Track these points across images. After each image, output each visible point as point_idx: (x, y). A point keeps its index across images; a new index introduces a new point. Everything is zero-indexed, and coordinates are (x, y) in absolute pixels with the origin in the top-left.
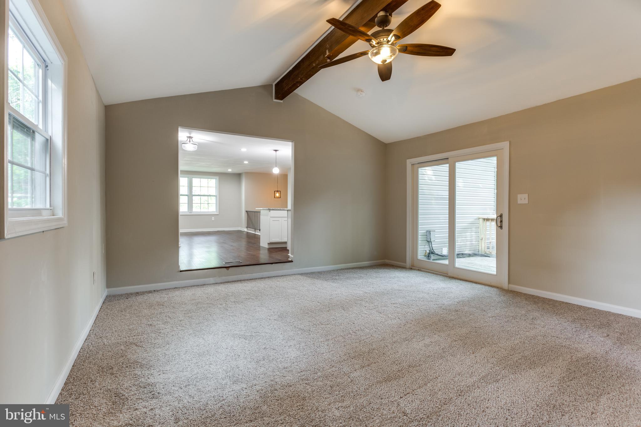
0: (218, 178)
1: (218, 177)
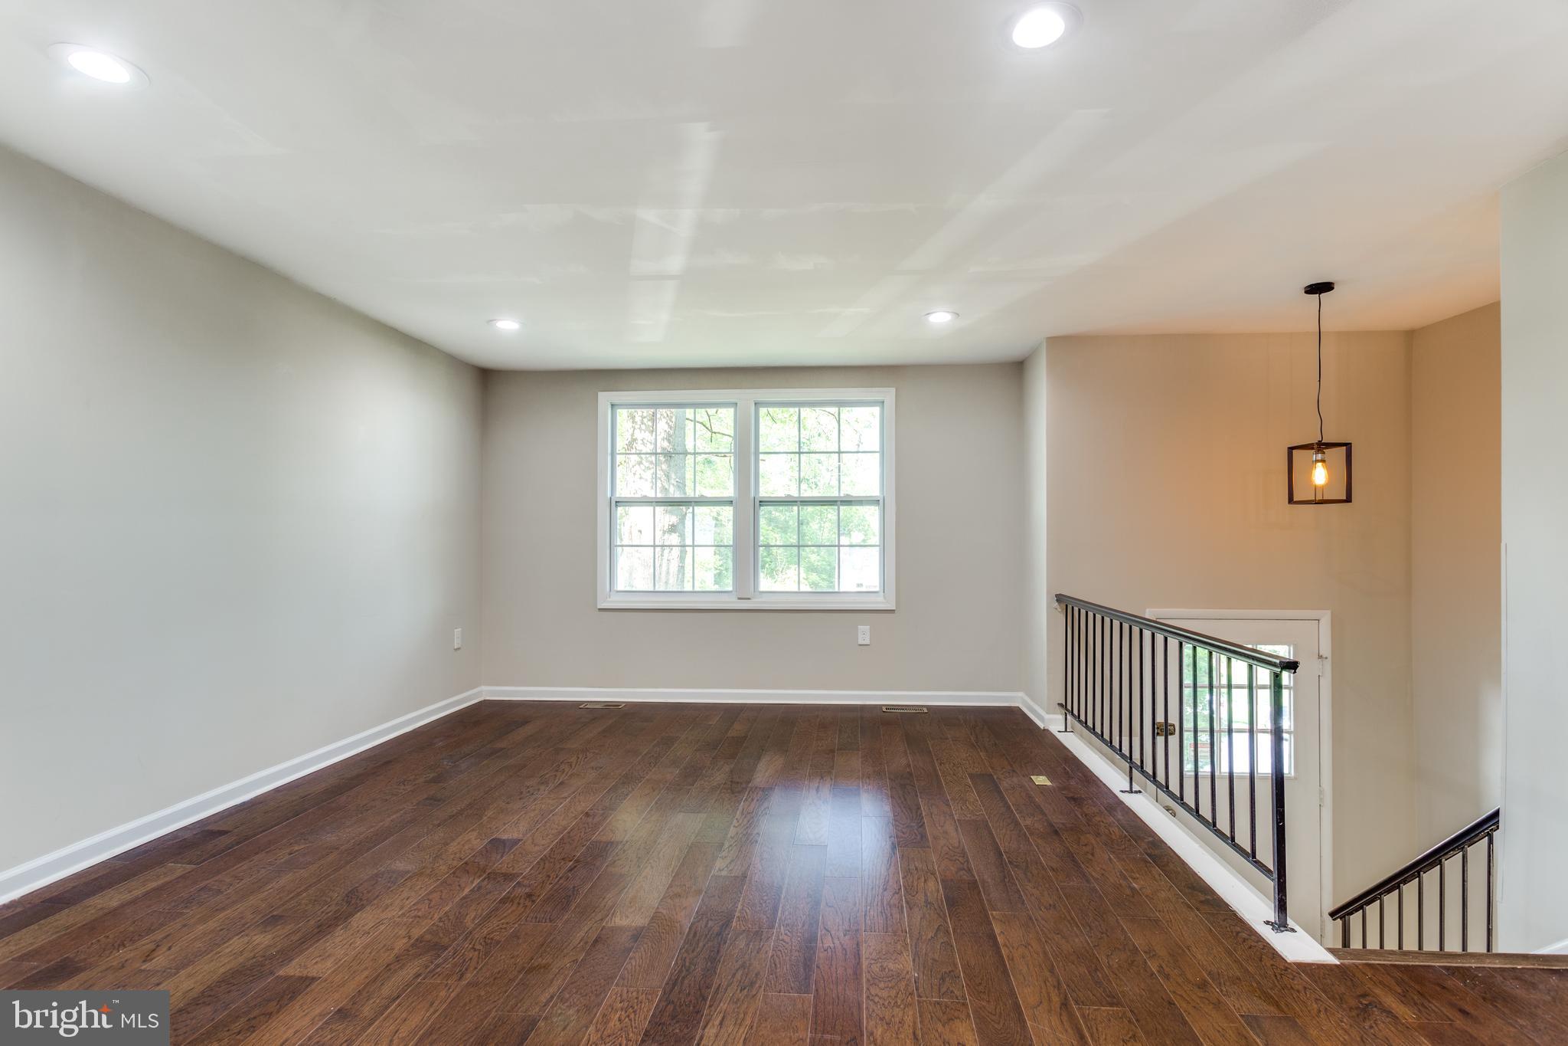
0: (889, 394)
1: (893, 390)
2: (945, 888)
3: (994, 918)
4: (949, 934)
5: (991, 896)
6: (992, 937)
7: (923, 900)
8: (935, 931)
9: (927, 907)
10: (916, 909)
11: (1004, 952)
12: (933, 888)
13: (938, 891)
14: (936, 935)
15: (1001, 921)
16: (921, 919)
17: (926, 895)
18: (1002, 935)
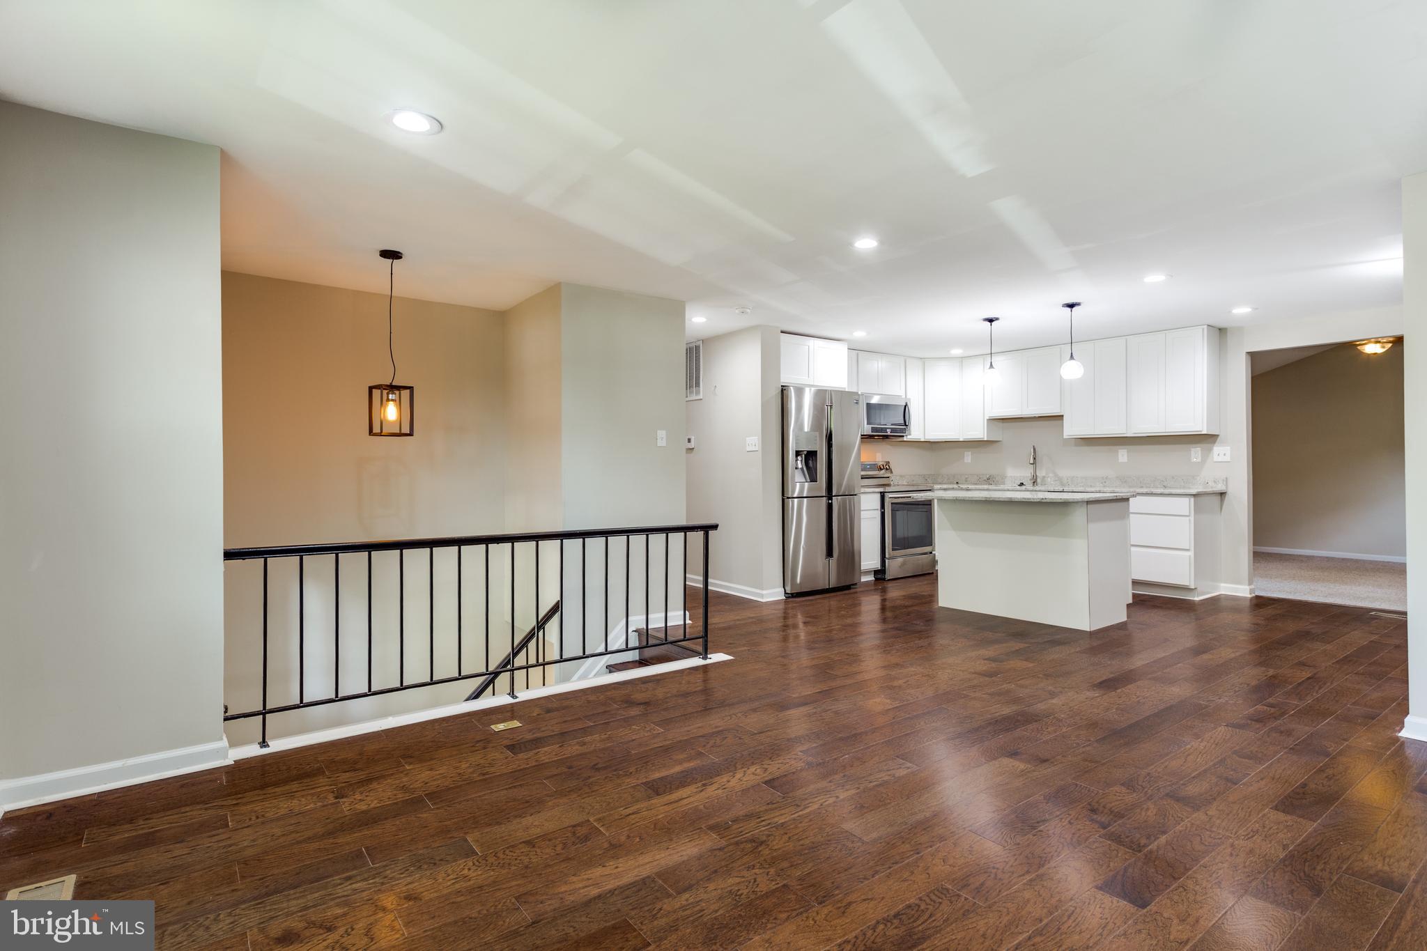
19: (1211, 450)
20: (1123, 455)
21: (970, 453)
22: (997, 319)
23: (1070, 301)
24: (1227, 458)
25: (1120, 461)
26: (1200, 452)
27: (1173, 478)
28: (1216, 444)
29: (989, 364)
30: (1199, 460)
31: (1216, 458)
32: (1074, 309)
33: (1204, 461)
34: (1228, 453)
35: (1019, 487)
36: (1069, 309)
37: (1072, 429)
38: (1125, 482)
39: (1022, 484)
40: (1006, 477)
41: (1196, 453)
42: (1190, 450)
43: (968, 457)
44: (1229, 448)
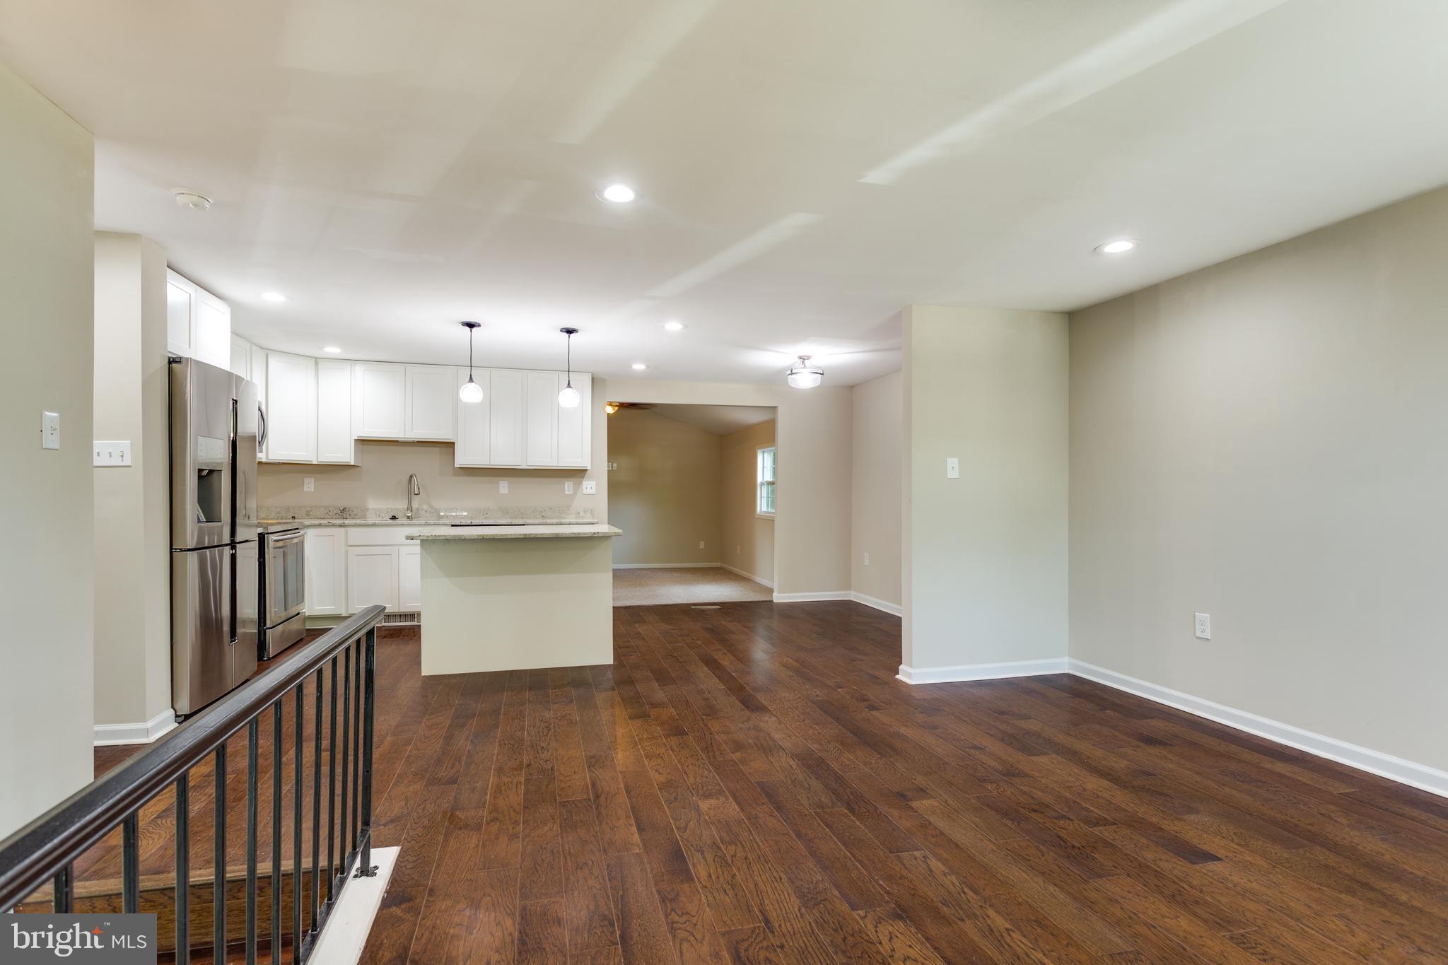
2: (688, 870)
3: (638, 846)
4: (676, 827)
5: (639, 869)
6: (641, 830)
7: (705, 853)
8: (688, 827)
9: (701, 847)
10: (709, 842)
11: (633, 821)
12: (699, 867)
13: (694, 866)
14: (687, 825)
15: (632, 844)
16: (702, 835)
17: (705, 859)
18: (632, 832)
19: (581, 483)
20: (504, 486)
21: (313, 479)
22: (479, 326)
23: (570, 326)
24: (593, 491)
25: (501, 492)
26: (572, 486)
27: (551, 509)
28: (585, 479)
29: (469, 376)
30: (571, 493)
31: (585, 491)
32: (571, 335)
33: (575, 492)
34: (594, 488)
35: (391, 521)
36: (567, 335)
37: (463, 458)
38: (507, 513)
39: (394, 518)
40: (368, 509)
41: (568, 486)
42: (564, 484)
43: (310, 485)
44: (594, 483)
